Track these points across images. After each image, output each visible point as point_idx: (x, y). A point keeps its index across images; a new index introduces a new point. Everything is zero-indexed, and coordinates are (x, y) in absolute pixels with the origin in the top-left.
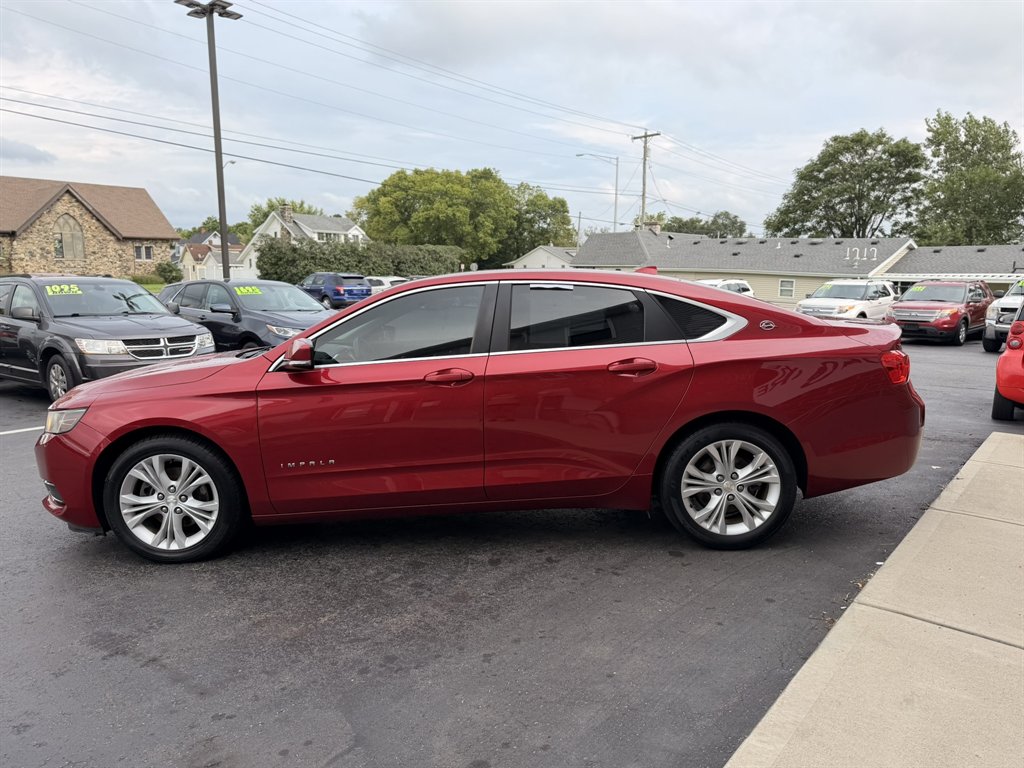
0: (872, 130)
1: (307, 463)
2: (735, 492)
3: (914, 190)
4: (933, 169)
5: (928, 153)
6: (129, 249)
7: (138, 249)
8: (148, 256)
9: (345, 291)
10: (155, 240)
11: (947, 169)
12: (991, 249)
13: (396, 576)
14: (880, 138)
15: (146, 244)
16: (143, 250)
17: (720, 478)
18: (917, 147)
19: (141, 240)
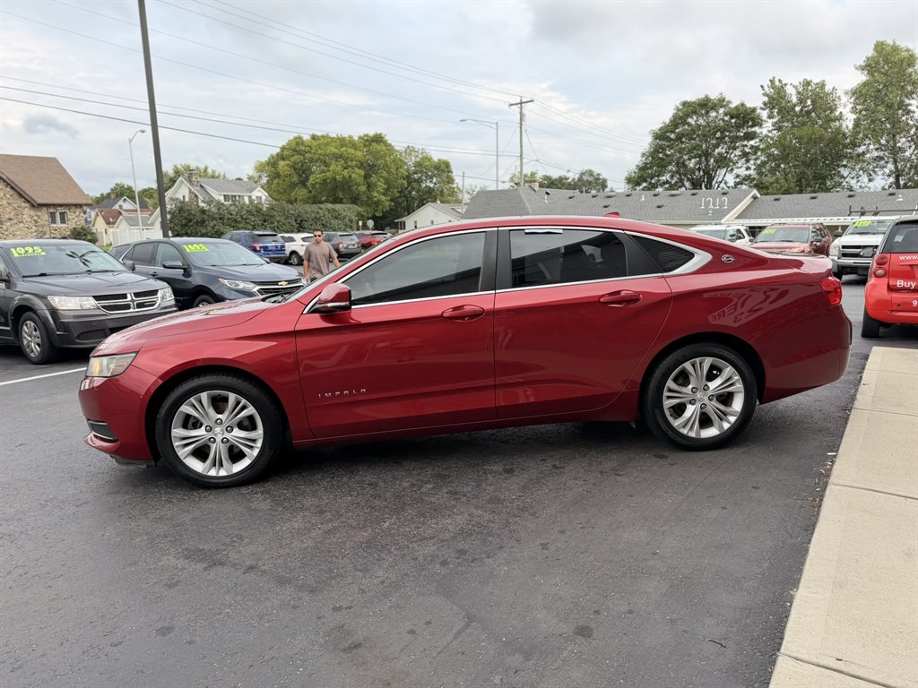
0: (714, 96)
1: (342, 392)
2: (706, 401)
3: (752, 147)
4: (767, 128)
5: (764, 114)
6: (44, 216)
7: (53, 215)
8: (63, 221)
9: (261, 247)
10: (68, 206)
11: (779, 129)
12: (821, 195)
13: (429, 486)
14: (721, 102)
15: (61, 210)
16: (58, 216)
17: (694, 390)
18: (754, 110)
19: (55, 206)
